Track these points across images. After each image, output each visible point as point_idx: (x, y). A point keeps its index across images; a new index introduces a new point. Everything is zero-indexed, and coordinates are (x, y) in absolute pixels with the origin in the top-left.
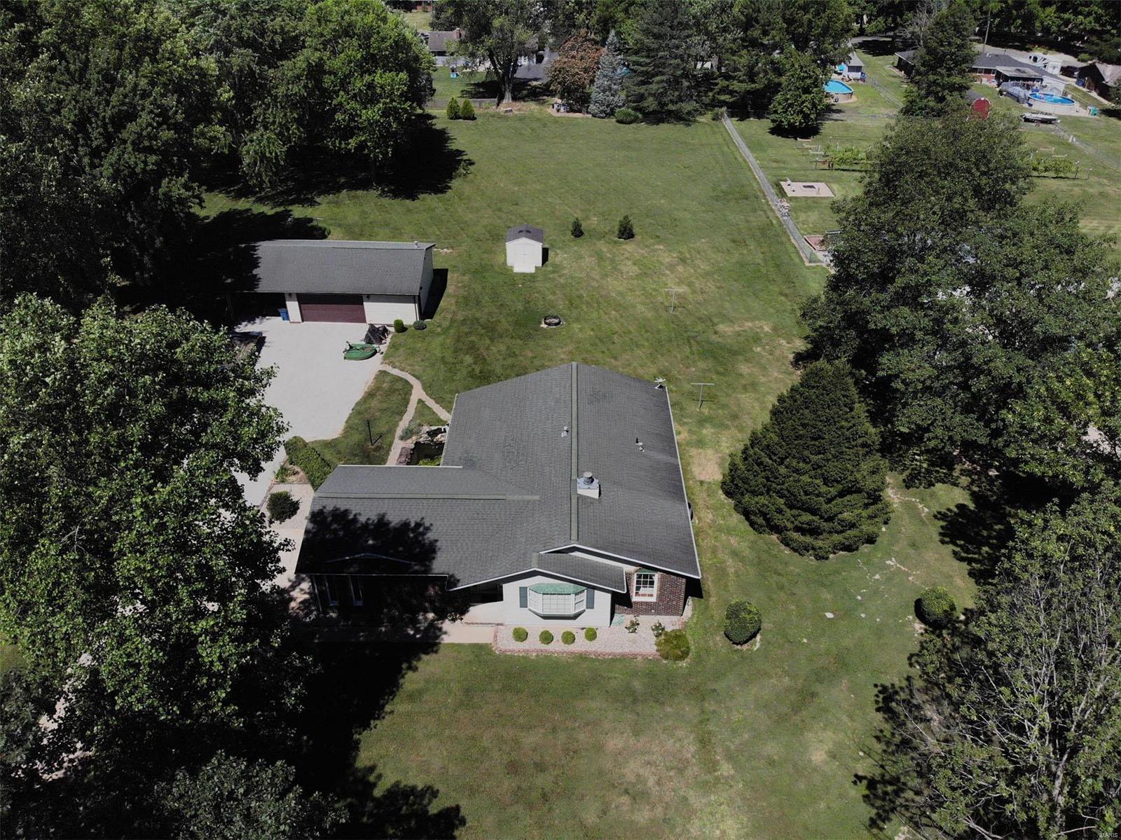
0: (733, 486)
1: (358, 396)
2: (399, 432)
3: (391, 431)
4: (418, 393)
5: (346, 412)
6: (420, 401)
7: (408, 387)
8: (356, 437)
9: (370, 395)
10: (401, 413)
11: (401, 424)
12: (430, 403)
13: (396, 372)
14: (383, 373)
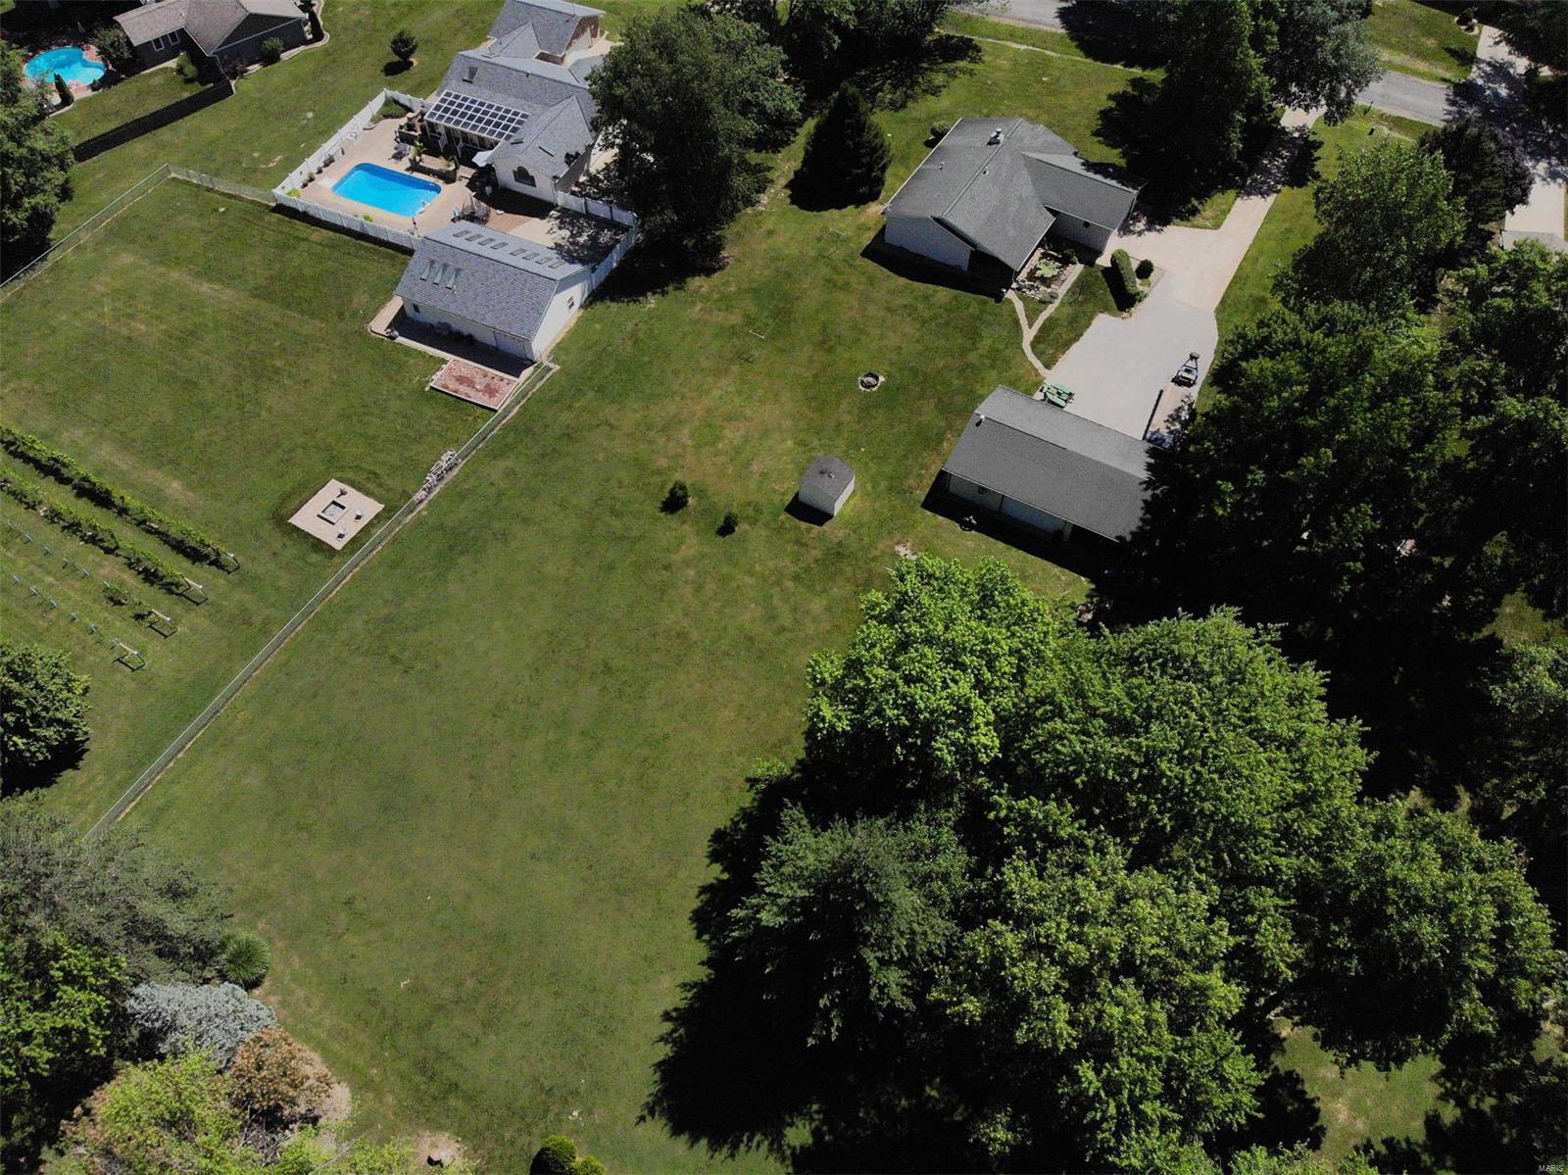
0: (874, 196)
1: (1075, 347)
2: (1057, 302)
3: (1062, 304)
4: (1029, 334)
5: (1088, 334)
6: (1030, 326)
7: (1033, 345)
8: (1089, 307)
9: (1067, 345)
10: (1050, 319)
11: (1053, 310)
12: (1024, 322)
13: (1038, 365)
14: (1048, 366)
